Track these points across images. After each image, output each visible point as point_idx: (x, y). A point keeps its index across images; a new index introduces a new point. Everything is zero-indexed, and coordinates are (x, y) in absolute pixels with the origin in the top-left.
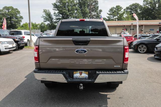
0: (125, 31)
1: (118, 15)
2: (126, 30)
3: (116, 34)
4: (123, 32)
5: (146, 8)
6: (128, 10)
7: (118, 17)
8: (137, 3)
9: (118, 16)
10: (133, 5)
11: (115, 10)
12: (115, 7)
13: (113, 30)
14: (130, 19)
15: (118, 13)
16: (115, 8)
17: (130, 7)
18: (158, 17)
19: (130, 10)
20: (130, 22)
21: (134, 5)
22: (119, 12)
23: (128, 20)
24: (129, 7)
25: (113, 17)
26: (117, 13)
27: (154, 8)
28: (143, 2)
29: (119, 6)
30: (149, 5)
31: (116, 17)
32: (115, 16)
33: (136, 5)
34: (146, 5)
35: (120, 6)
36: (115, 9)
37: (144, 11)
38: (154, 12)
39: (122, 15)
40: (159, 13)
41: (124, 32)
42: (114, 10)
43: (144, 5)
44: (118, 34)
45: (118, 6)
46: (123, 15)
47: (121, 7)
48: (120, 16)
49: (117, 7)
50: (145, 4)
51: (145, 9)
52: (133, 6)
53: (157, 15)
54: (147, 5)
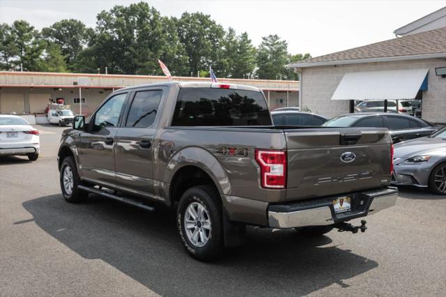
0: (62, 105)
1: (21, 51)
2: (64, 104)
3: (30, 113)
4: (55, 108)
5: (107, 38)
6: (50, 39)
7: (22, 57)
8: (76, 21)
9: (23, 55)
10: (65, 24)
11: (9, 33)
12: (11, 24)
13: (19, 103)
14: (61, 67)
15: (21, 46)
16: (11, 29)
17: (54, 29)
18: (140, 67)
19: (57, 38)
20: (69, 78)
21: (69, 24)
22: (26, 44)
23: (57, 71)
24: (51, 31)
25: (6, 58)
26: (20, 44)
27: (128, 40)
28: (97, 20)
29: (23, 23)
30: (115, 29)
31: (17, 58)
32: (12, 55)
33: (72, 26)
34: (107, 29)
35: (28, 25)
36: (12, 33)
37: (101, 46)
38: (130, 51)
39: (35, 54)
40: (143, 55)
41: (59, 108)
42: (7, 35)
43: (99, 28)
44: (35, 114)
45: (20, 24)
46: (40, 54)
47: (30, 26)
48: (29, 54)
49: (17, 24)
50: (103, 26)
51: (104, 39)
52: (63, 28)
53: (139, 61)
54: (109, 31)
